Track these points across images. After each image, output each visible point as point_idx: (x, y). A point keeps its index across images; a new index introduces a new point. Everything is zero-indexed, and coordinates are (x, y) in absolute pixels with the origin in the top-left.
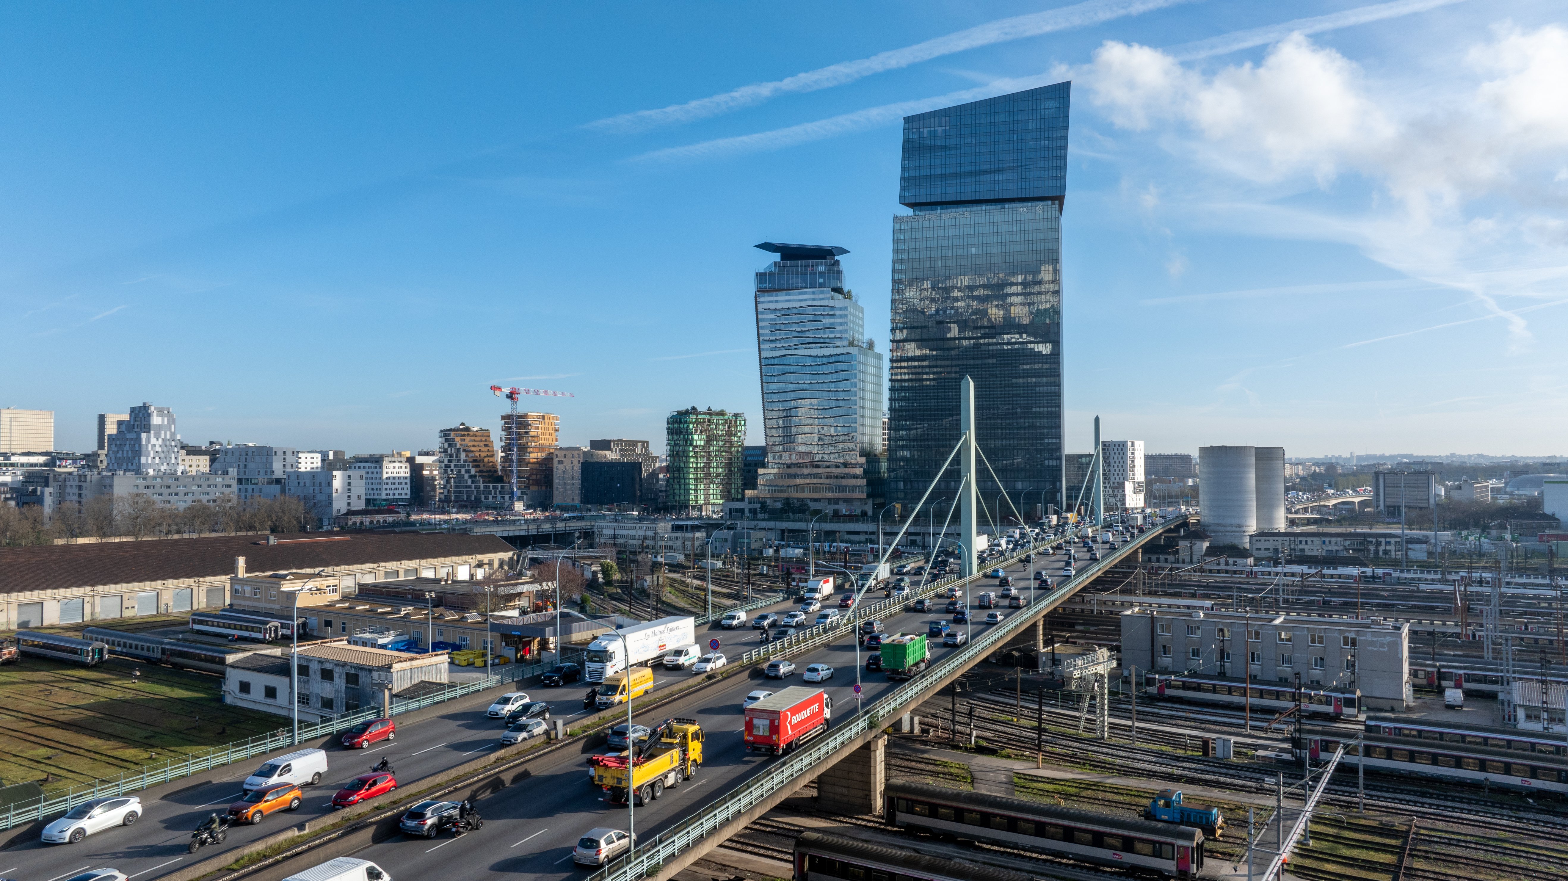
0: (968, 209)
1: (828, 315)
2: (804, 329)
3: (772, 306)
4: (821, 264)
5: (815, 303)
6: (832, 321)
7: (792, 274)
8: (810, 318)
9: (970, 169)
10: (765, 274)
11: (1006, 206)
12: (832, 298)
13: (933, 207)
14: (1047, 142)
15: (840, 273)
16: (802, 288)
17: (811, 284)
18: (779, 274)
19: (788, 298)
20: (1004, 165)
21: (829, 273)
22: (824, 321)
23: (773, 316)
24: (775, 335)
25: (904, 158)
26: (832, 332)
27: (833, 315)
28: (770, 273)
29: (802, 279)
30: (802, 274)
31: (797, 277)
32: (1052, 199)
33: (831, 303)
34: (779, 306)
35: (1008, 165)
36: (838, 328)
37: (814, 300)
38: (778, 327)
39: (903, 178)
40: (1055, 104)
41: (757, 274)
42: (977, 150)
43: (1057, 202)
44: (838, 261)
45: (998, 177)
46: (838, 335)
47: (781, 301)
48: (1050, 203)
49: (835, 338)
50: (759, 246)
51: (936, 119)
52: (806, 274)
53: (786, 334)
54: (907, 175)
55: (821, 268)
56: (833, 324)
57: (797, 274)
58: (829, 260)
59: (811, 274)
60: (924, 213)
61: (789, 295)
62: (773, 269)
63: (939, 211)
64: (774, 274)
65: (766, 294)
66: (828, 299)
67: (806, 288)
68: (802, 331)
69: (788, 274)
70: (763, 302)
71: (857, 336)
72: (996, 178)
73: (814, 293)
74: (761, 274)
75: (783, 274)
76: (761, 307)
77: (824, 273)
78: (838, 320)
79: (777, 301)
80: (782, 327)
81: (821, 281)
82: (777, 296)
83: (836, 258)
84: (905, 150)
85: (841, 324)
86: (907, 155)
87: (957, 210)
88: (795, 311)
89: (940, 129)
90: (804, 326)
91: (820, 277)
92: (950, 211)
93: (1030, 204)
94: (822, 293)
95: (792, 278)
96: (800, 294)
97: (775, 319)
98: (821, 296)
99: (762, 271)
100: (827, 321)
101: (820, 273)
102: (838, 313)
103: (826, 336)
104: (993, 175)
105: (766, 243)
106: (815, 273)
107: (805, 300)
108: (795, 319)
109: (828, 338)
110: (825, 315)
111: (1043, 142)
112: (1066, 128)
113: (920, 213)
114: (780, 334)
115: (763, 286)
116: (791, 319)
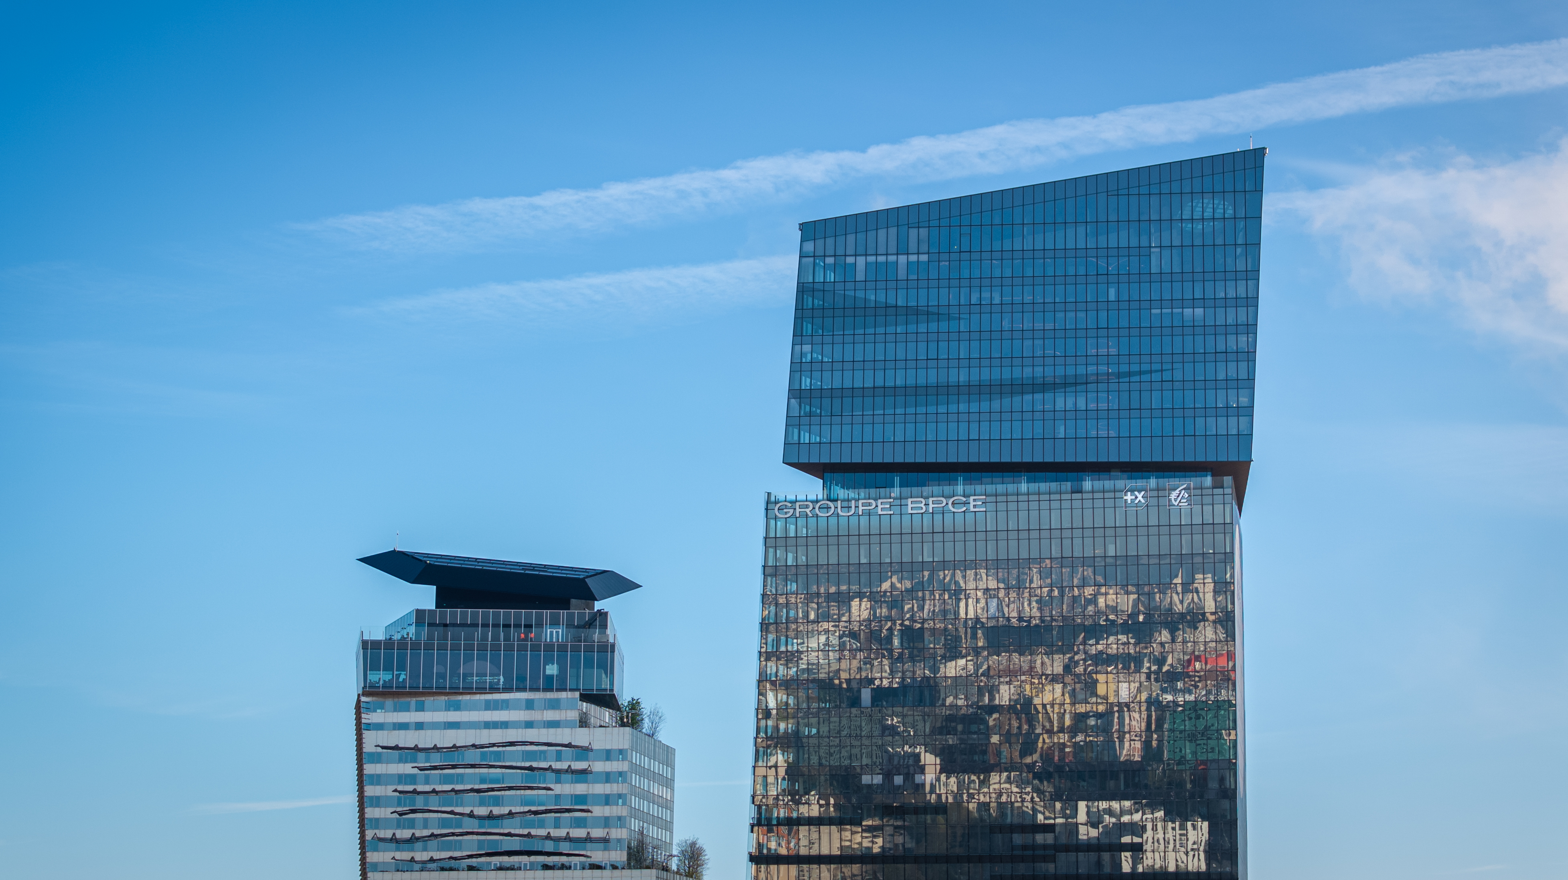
0: (979, 488)
1: (569, 771)
2: (496, 811)
3: (407, 739)
4: (555, 623)
5: (531, 735)
6: (580, 789)
7: (469, 648)
8: (516, 777)
9: (985, 375)
10: (389, 643)
11: (1087, 485)
12: (584, 722)
13: (881, 476)
14: (1199, 312)
15: (608, 649)
16: (494, 689)
17: (521, 678)
18: (429, 647)
19: (453, 716)
20: (1081, 370)
21: (576, 649)
22: (558, 789)
23: (407, 769)
24: (412, 824)
25: (798, 335)
26: (580, 823)
27: (584, 772)
28: (403, 644)
29: (495, 662)
30: (496, 648)
31: (482, 658)
32: (1217, 469)
33: (581, 737)
34: (426, 739)
35: (1092, 369)
36: (598, 811)
37: (529, 725)
38: (420, 802)
39: (795, 393)
40: (1224, 208)
41: (365, 644)
42: (1006, 325)
43: (1228, 480)
44: (603, 615)
45: (1062, 401)
46: (597, 833)
47: (434, 726)
48: (1208, 480)
49: (588, 839)
50: (376, 561)
51: (893, 231)
52: (509, 648)
53: (443, 823)
54: (806, 383)
55: (554, 634)
56: (581, 799)
57: (482, 648)
58: (577, 611)
59: (522, 649)
60: (852, 494)
61: (457, 707)
62: (412, 630)
63: (896, 492)
64: (416, 646)
65: (389, 702)
66: (568, 724)
67: (508, 689)
68: (491, 817)
69: (456, 648)
70: (380, 727)
71: (653, 832)
72: (1060, 405)
73: (529, 705)
74: (376, 644)
75: (442, 648)
76: (371, 740)
77: (562, 648)
78: (599, 789)
79: (420, 726)
80: (434, 803)
81: (552, 670)
82: (421, 708)
83: (598, 605)
84: (802, 314)
85: (607, 800)
86: (808, 328)
87: (947, 489)
88: (473, 756)
89: (902, 259)
90: (497, 802)
91: (549, 661)
92: (926, 490)
93: (1153, 482)
94: (554, 705)
95: (469, 659)
96: (489, 706)
97: (412, 779)
98: (550, 715)
99: (379, 635)
100: (567, 789)
101: (549, 647)
102: (599, 766)
103: (562, 833)
104: (1049, 396)
105: (394, 553)
106: (535, 648)
107: (505, 725)
108: (470, 778)
109: (568, 839)
110: (558, 772)
111: (1188, 312)
112: (1253, 274)
113: (841, 493)
114: (426, 824)
115: (381, 677)
116: (461, 779)
